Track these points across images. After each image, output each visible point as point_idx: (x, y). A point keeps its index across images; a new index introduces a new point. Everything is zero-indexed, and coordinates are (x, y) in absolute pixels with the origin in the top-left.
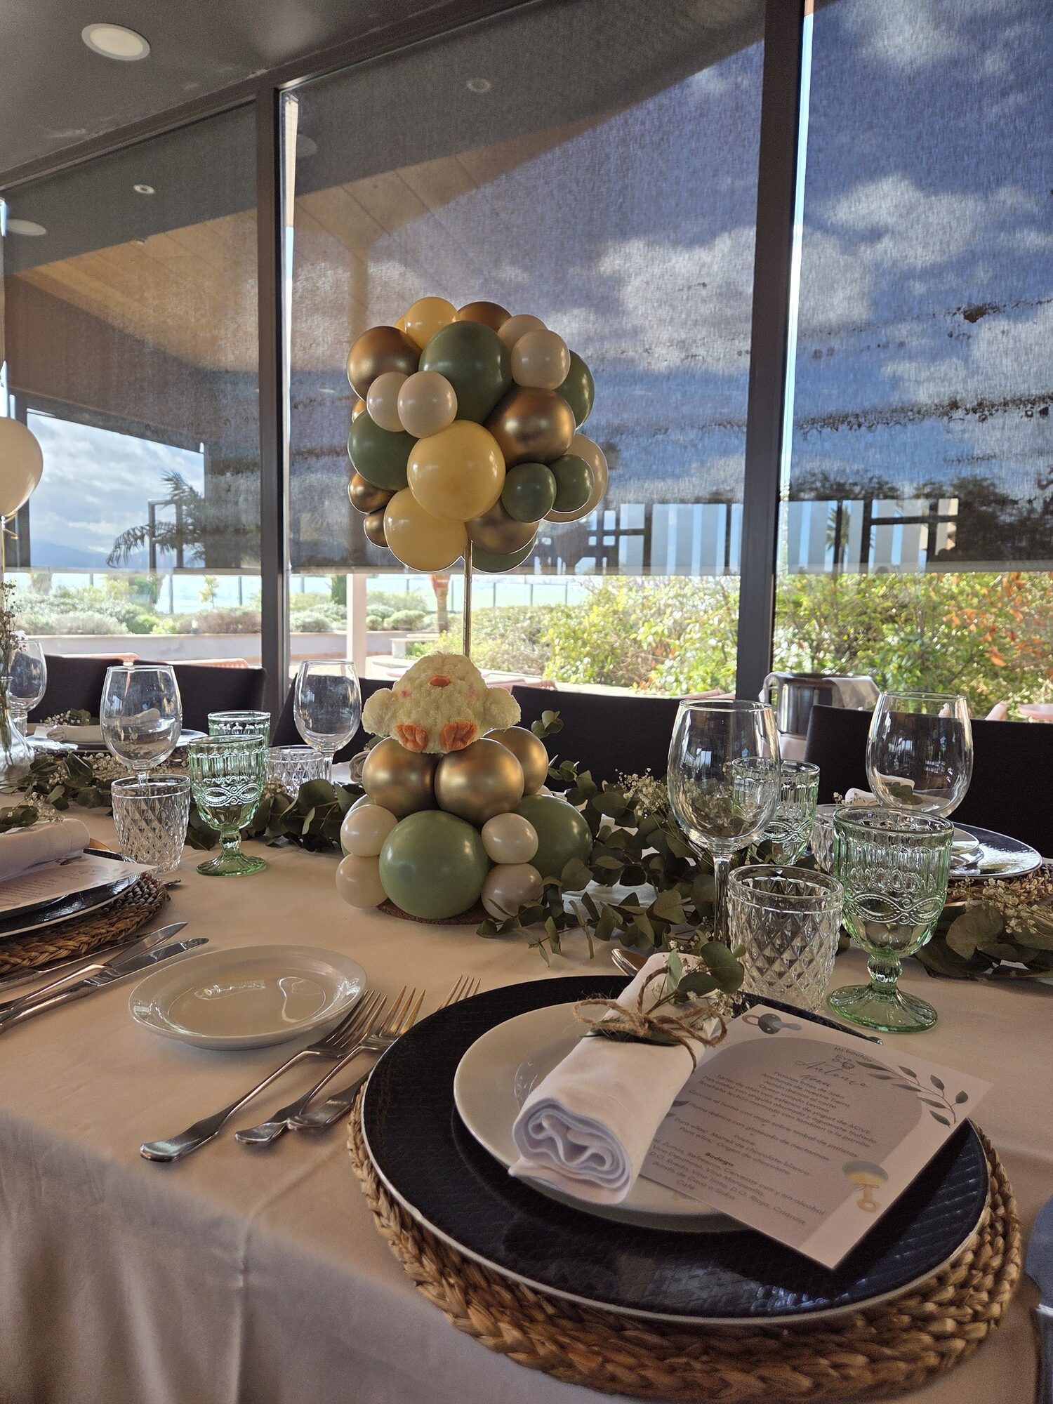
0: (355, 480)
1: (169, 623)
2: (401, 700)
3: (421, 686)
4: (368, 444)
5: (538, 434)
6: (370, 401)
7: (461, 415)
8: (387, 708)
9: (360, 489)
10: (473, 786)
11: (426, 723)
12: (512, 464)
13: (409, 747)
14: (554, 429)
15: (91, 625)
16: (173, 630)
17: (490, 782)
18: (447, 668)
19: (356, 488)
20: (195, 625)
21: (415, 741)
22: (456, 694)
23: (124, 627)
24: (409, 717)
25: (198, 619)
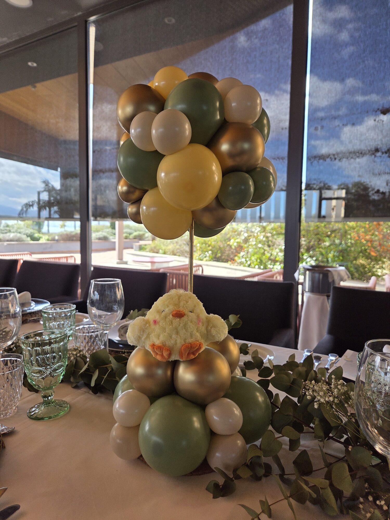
0: (122, 182)
1: (47, 237)
2: (153, 326)
3: (166, 317)
4: (131, 160)
5: (242, 153)
6: (132, 131)
7: (194, 140)
8: (144, 331)
9: (125, 188)
10: (200, 382)
11: (170, 343)
12: (226, 172)
13: (159, 358)
14: (253, 150)
15: (16, 238)
16: (48, 240)
17: (211, 378)
18: (182, 304)
19: (122, 188)
20: (57, 238)
21: (162, 355)
22: (190, 324)
23: (29, 239)
24: (159, 338)
25: (58, 236)
